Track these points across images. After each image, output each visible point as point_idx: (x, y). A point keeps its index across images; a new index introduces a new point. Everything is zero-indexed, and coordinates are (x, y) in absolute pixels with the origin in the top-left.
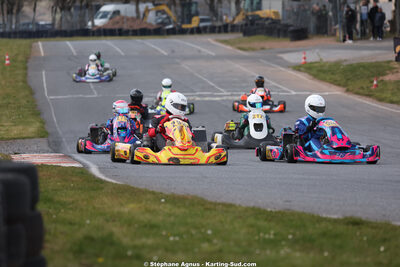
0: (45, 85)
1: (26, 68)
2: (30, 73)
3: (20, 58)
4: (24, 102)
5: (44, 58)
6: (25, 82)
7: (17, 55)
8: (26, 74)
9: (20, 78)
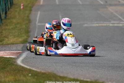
0: (38, 18)
1: (31, 10)
2: (33, 13)
3: (30, 5)
4: (24, 26)
5: (42, 6)
6: (28, 17)
7: (29, 4)
8: (30, 13)
9: (27, 15)
